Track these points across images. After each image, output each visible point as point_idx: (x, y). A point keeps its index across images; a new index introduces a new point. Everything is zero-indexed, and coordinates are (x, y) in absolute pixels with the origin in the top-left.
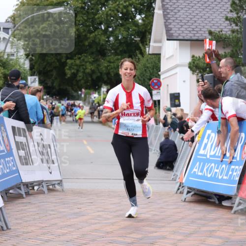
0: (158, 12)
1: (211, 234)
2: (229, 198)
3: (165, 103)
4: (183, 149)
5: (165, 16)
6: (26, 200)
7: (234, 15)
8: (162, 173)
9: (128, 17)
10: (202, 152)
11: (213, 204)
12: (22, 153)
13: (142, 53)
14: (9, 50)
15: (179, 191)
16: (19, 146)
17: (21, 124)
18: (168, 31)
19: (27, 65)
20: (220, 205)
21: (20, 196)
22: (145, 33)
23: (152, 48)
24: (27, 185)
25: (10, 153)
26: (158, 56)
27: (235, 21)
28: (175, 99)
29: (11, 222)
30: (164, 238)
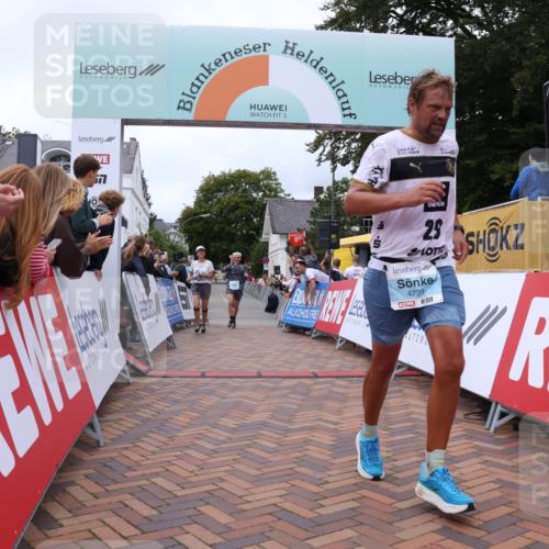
0: (267, 217)
1: (298, 351)
2: (309, 329)
3: (271, 272)
4: (283, 299)
5: (271, 219)
6: (187, 330)
7: (312, 219)
8: (269, 314)
9: (249, 219)
10: (294, 301)
11: (300, 333)
12: (184, 302)
13: (258, 241)
14: (177, 239)
15: (280, 326)
16: (182, 298)
17: (183, 285)
18: (273, 228)
19: (188, 249)
20: (304, 334)
21: (182, 328)
22: (259, 229)
23: (263, 238)
24: (186, 321)
25: (176, 302)
26: (267, 244)
27: (314, 223)
28: (277, 269)
29: (177, 344)
30: (269, 353)
